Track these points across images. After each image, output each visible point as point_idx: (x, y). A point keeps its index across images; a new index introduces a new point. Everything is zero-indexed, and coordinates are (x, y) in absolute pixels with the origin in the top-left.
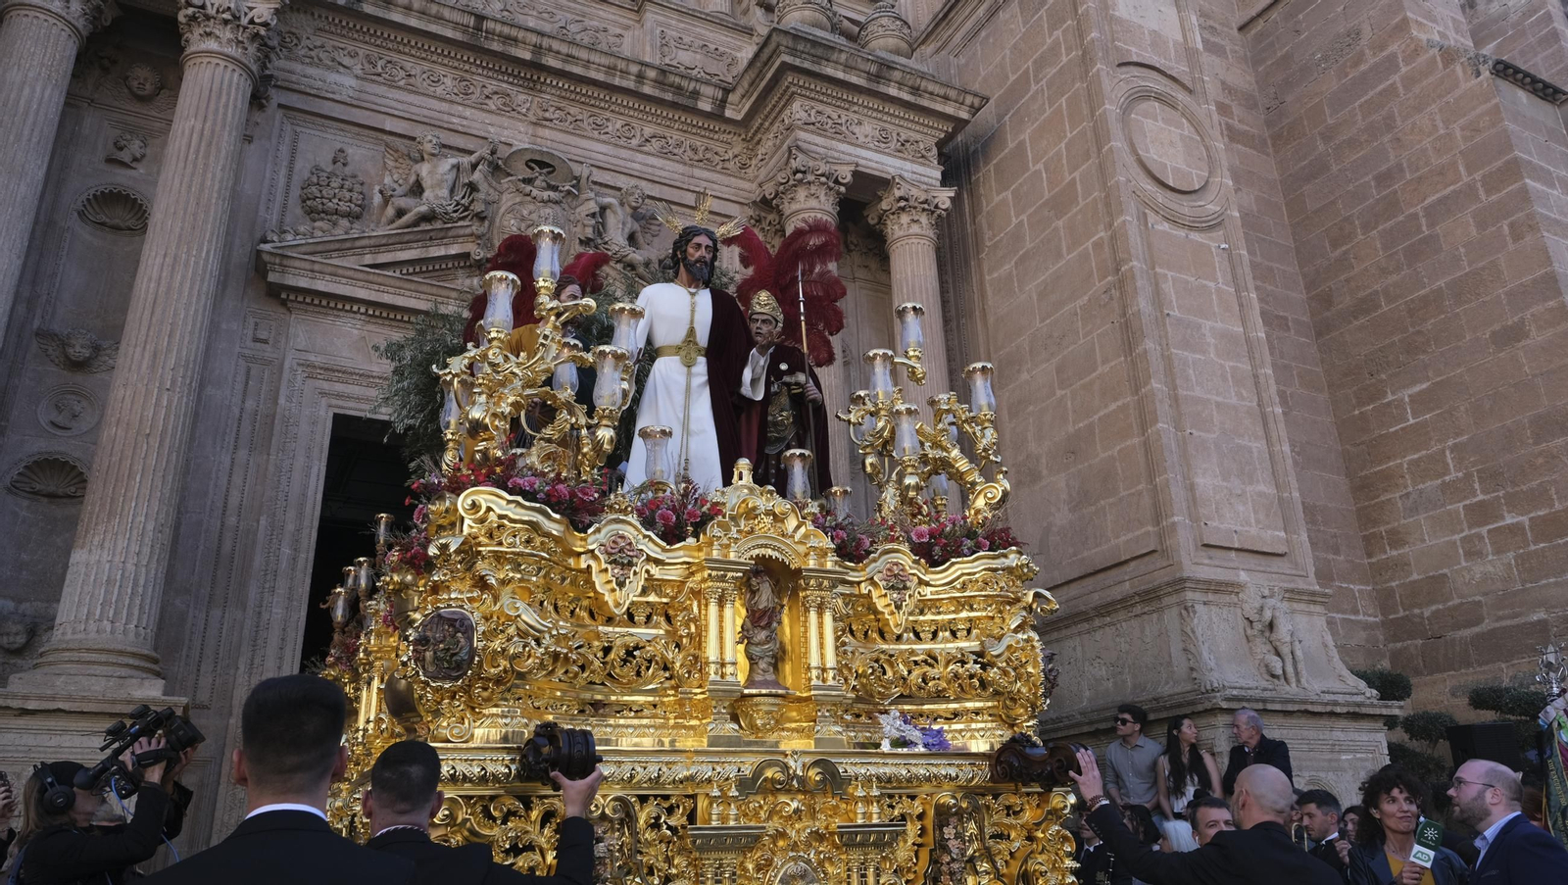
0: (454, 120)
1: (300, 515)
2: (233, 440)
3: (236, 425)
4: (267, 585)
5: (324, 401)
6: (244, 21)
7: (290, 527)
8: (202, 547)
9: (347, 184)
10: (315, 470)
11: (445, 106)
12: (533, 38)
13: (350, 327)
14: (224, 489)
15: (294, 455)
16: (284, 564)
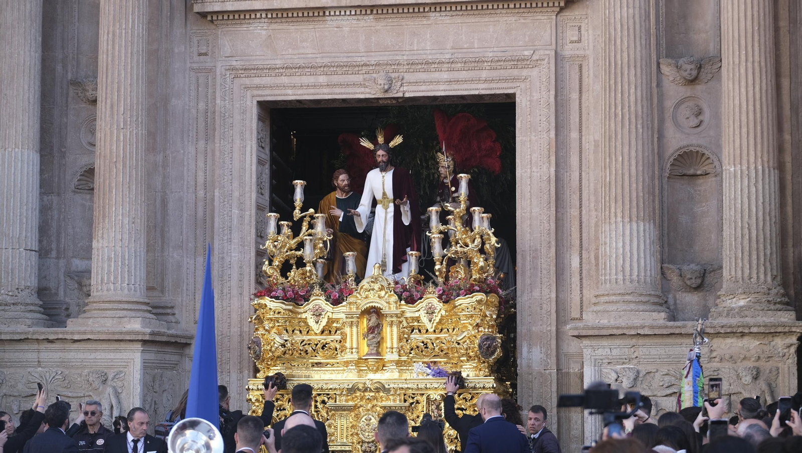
1: (242, 184)
2: (195, 134)
3: (195, 123)
4: (225, 238)
5: (249, 93)
7: (236, 194)
8: (185, 215)
10: (248, 148)
13: (260, 30)
14: (194, 172)
15: (232, 140)
16: (235, 222)
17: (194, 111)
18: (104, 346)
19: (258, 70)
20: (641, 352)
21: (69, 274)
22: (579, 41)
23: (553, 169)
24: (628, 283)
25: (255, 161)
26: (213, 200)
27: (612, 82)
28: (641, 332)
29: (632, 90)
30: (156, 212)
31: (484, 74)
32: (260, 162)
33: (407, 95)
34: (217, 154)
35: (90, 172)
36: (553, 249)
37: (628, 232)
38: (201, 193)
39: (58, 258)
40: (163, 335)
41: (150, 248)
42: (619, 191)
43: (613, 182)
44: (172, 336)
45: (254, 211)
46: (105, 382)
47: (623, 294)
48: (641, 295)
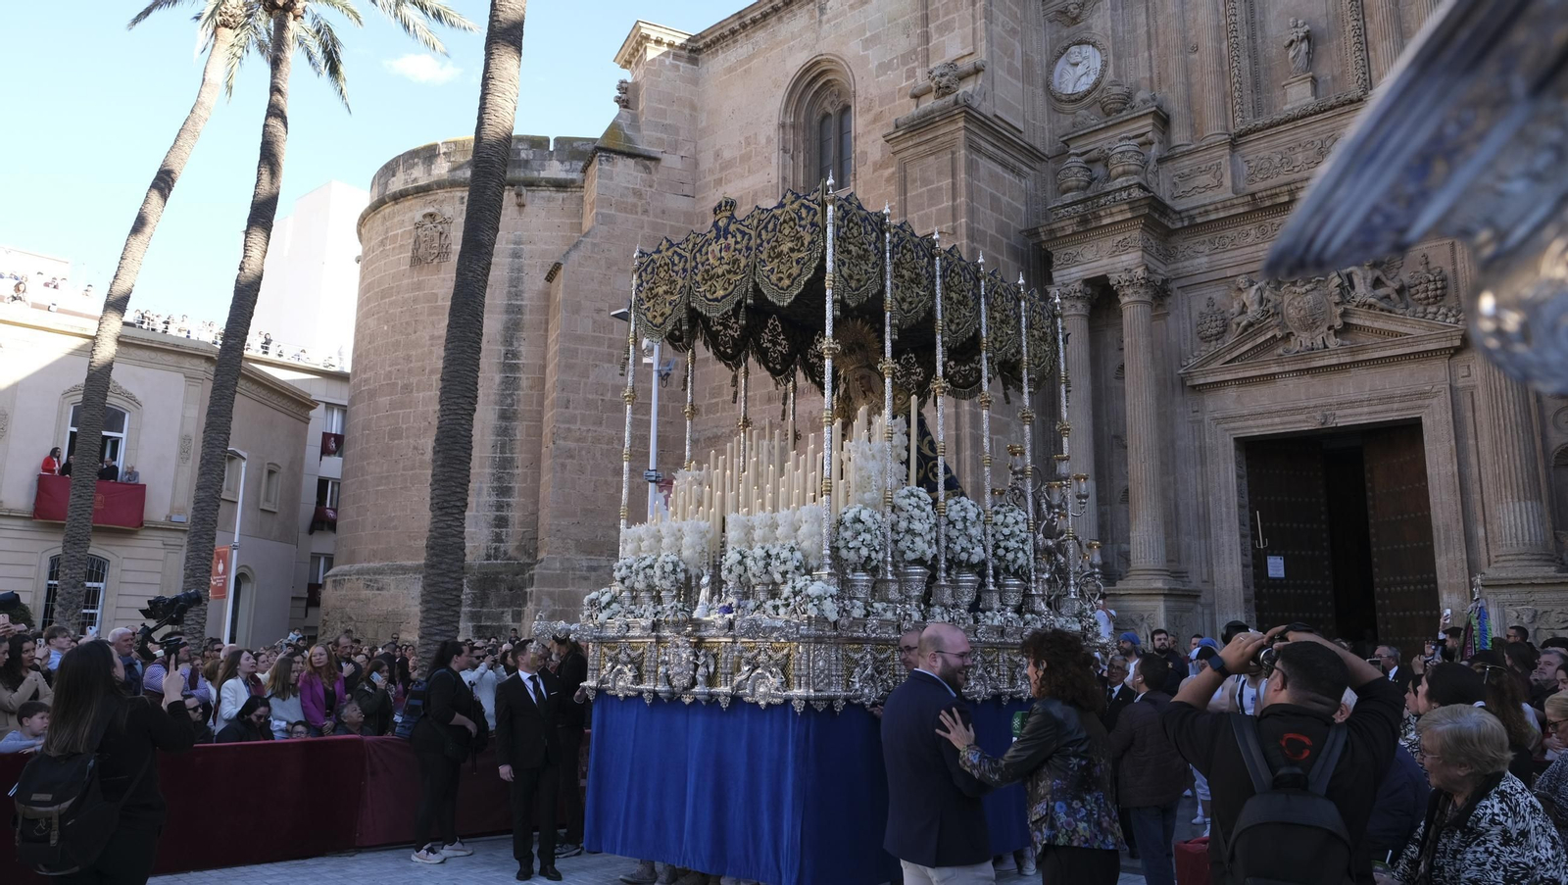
0: (1261, 254)
2: (1194, 463)
3: (1194, 455)
4: (1218, 527)
5: (1228, 434)
6: (1135, 280)
7: (1224, 498)
8: (1191, 515)
9: (1214, 318)
10: (1230, 469)
11: (1254, 248)
12: (1286, 188)
13: (1231, 393)
14: (1195, 486)
15: (1219, 464)
16: (1224, 516)
17: (1192, 448)
18: (1146, 598)
19: (1233, 419)
20: (1536, 596)
21: (1120, 554)
22: (1469, 375)
23: (1456, 467)
24: (1521, 545)
25: (1235, 476)
26: (1208, 503)
27: (1494, 402)
28: (1535, 581)
29: (1512, 406)
30: (1170, 513)
31: (1396, 406)
32: (1239, 477)
33: (1339, 425)
34: (1209, 473)
35: (1127, 491)
36: (1461, 524)
37: (1517, 509)
38: (1201, 499)
39: (1112, 544)
40: (1179, 590)
41: (1167, 535)
42: (1508, 479)
43: (1502, 474)
44: (1185, 590)
45: (1236, 509)
46: (1142, 620)
47: (1517, 555)
48: (1533, 554)
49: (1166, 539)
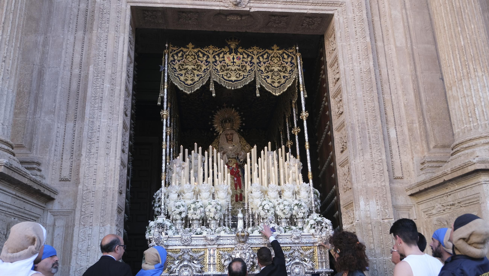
1: (114, 64)
2: (75, 27)
3: (76, 19)
7: (109, 72)
8: (60, 88)
10: (121, 39)
14: (71, 55)
15: (108, 31)
16: (106, 93)
17: (76, 11)
23: (371, 63)
25: (126, 48)
26: (87, 76)
30: (32, 81)
32: (129, 55)
33: (252, 10)
34: (95, 38)
38: (76, 71)
44: (35, 181)
45: (123, 87)
49: (15, 114)
